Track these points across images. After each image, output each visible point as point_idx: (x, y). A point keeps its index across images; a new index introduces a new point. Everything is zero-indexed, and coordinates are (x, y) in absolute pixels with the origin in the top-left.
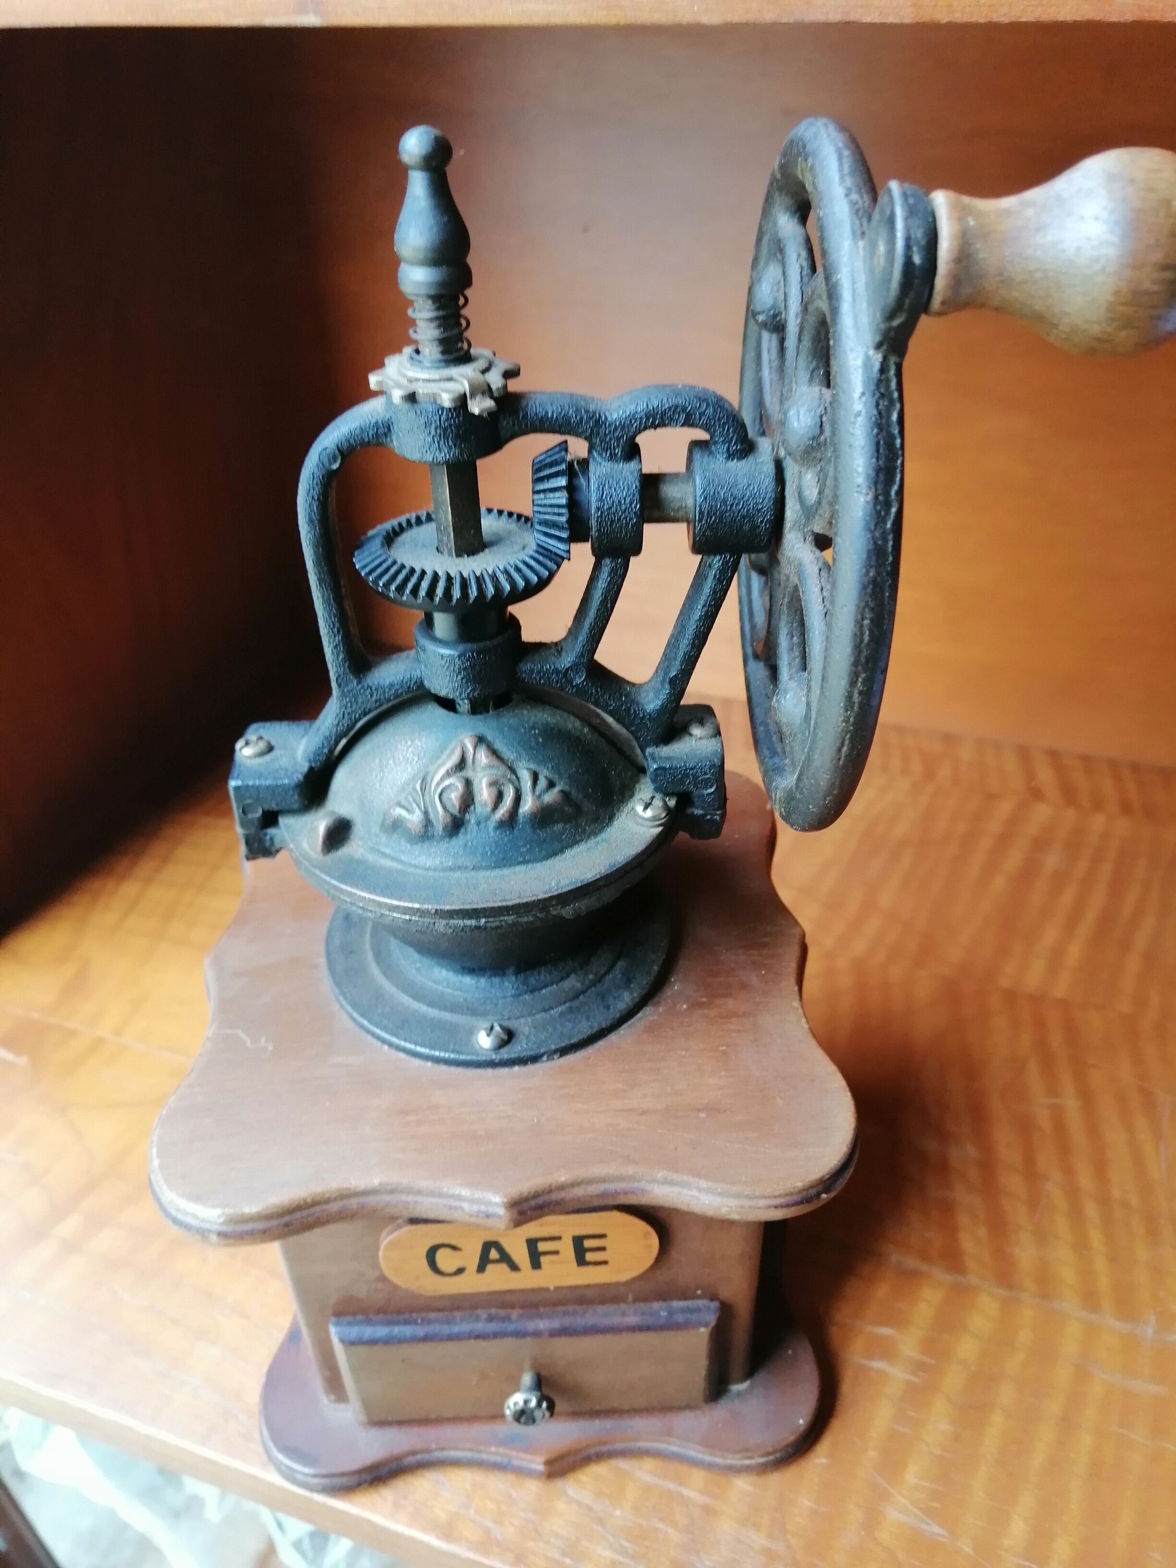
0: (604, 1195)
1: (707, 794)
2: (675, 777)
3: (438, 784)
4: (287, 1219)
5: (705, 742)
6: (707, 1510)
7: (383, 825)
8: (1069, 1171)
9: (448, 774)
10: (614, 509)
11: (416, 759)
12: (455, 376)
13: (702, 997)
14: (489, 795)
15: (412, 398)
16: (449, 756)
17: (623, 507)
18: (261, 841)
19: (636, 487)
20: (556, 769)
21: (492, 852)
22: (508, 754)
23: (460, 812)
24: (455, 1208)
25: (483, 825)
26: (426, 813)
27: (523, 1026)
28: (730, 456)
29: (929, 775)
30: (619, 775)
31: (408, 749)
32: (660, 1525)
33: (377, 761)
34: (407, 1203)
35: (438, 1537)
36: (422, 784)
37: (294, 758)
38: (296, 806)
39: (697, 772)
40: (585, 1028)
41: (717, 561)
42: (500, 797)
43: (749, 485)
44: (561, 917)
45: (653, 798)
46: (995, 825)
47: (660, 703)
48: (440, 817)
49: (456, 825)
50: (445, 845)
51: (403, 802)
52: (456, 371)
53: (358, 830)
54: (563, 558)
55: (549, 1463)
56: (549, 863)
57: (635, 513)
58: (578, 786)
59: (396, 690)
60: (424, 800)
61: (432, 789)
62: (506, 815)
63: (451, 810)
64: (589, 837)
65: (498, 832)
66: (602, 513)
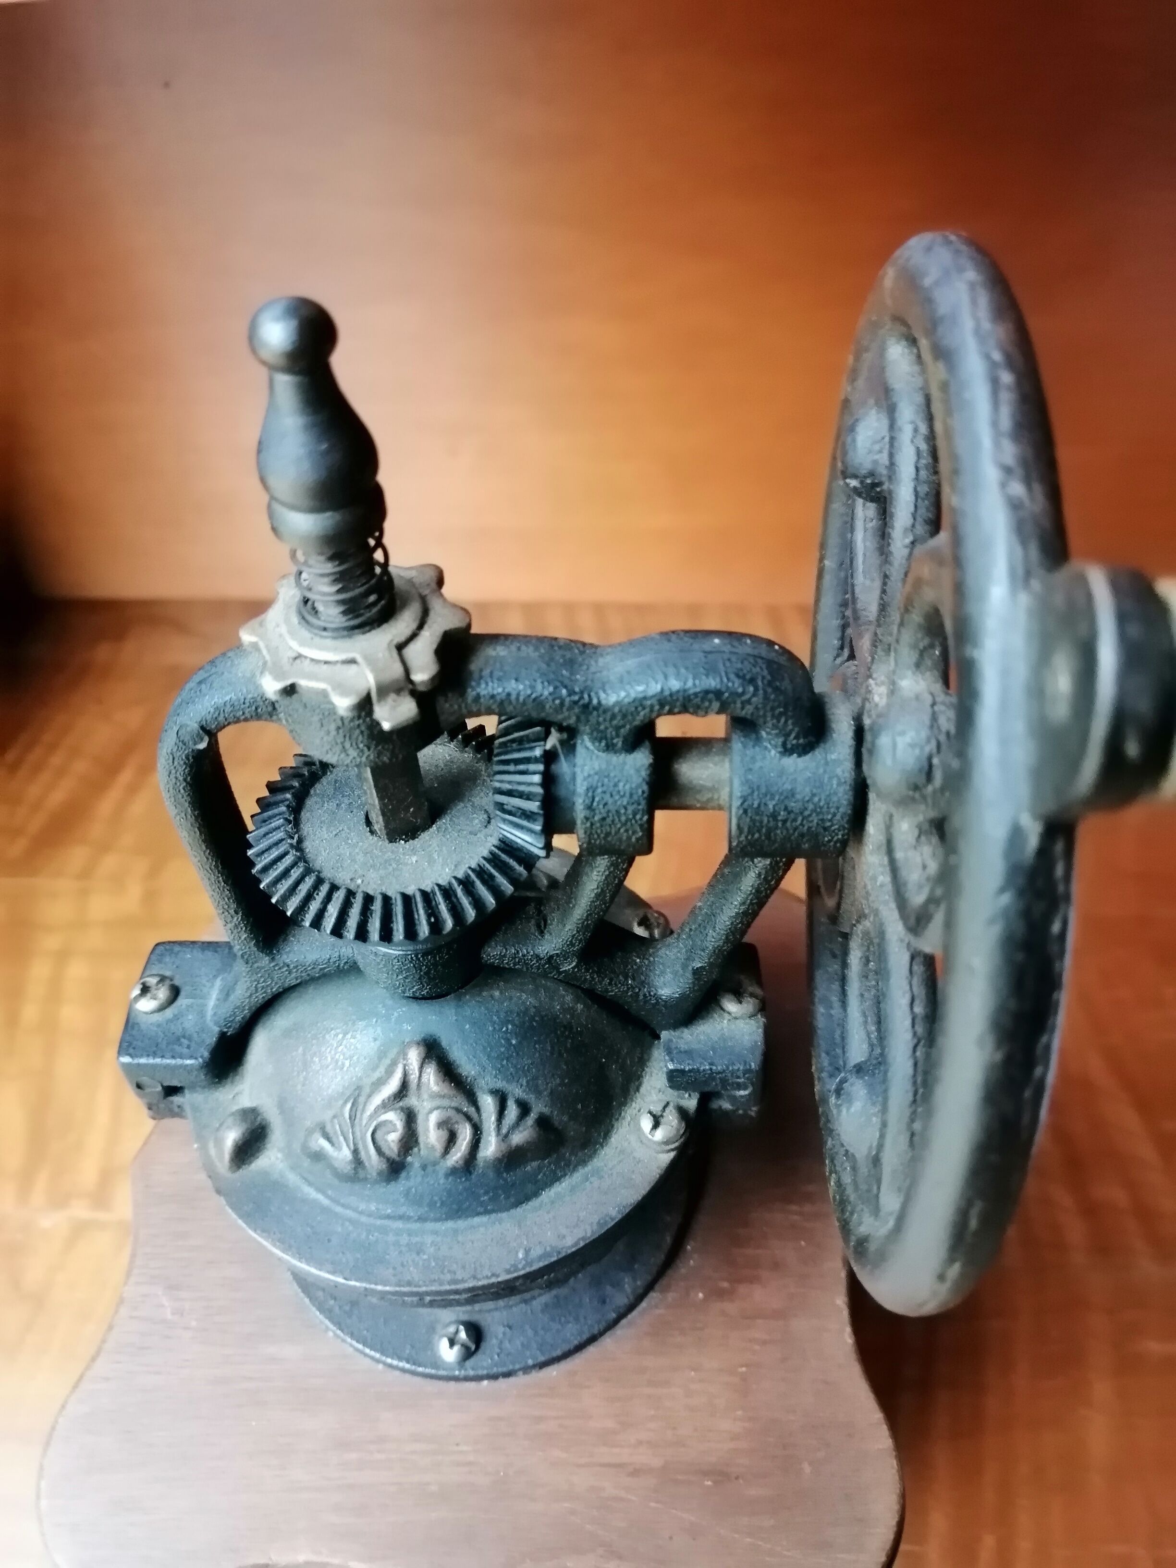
2: (696, 1080)
3: (372, 1117)
5: (743, 1020)
7: (303, 1151)
9: (385, 1106)
10: (609, 821)
11: (347, 1063)
14: (438, 1140)
15: (291, 690)
16: (388, 1075)
17: (623, 818)
19: (643, 792)
20: (533, 1087)
21: (443, 1203)
22: (467, 1071)
23: (399, 1155)
25: (429, 1171)
26: (356, 1152)
28: (787, 751)
33: (301, 1050)
36: (351, 1108)
37: (202, 1013)
38: (203, 1084)
39: (725, 1076)
42: (452, 1139)
43: (814, 795)
45: (666, 1104)
48: (373, 1158)
49: (395, 1169)
50: (381, 1190)
53: (277, 1138)
57: (641, 826)
58: (562, 1106)
59: (321, 969)
60: (353, 1133)
61: (364, 1122)
62: (461, 1162)
63: (387, 1152)
64: (575, 1169)
65: (450, 1179)
66: (592, 824)
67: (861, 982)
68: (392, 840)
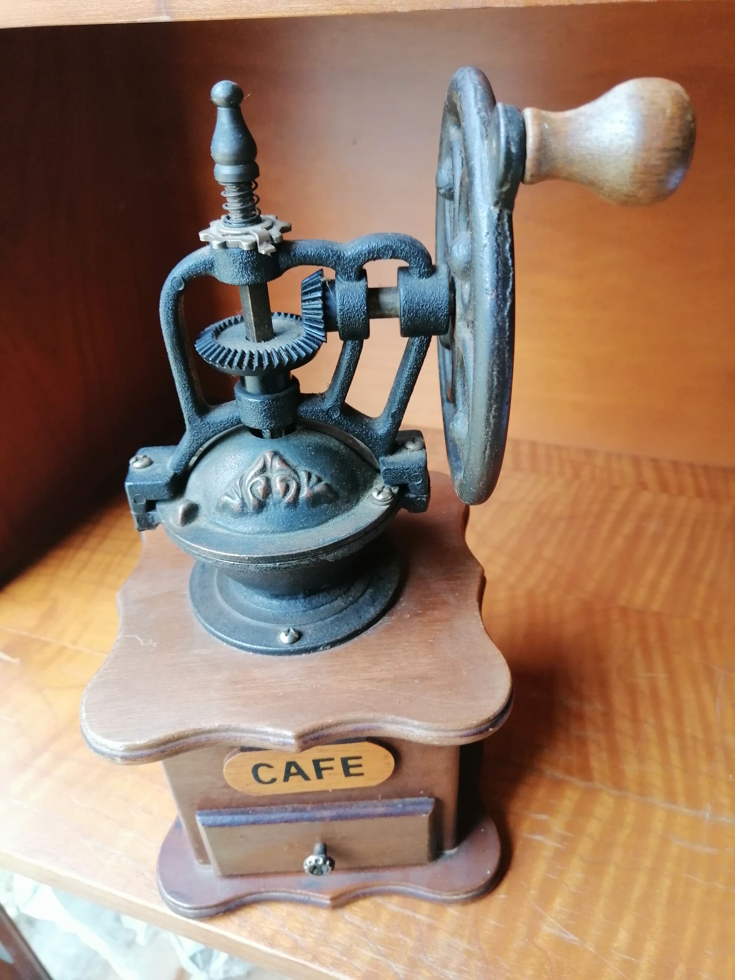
0: (355, 731)
1: (417, 485)
2: (397, 475)
3: (250, 481)
4: (163, 748)
5: (415, 453)
6: (431, 927)
7: (217, 507)
8: (659, 718)
9: (256, 475)
10: (350, 311)
11: (237, 466)
12: (251, 232)
13: (419, 610)
14: (281, 486)
15: (224, 245)
16: (257, 464)
17: (357, 309)
18: (146, 519)
19: (364, 296)
20: (322, 471)
21: (283, 522)
22: (293, 462)
23: (263, 498)
24: (265, 740)
25: (277, 506)
26: (242, 499)
27: (308, 630)
28: (421, 276)
29: (576, 476)
30: (363, 474)
31: (232, 461)
32: (401, 936)
33: (214, 468)
34: (236, 737)
35: (266, 945)
36: (240, 481)
37: (165, 468)
38: (166, 497)
39: (410, 471)
40: (346, 630)
41: (417, 341)
42: (287, 488)
43: (433, 293)
44: (326, 561)
45: (384, 487)
46: (617, 506)
47: (386, 429)
48: (251, 501)
49: (261, 506)
50: (254, 518)
51: (229, 493)
52: (250, 229)
53: (203, 511)
54: (322, 341)
55: (332, 899)
56: (319, 528)
57: (364, 312)
58: (336, 481)
59: (225, 425)
60: (241, 491)
61: (246, 484)
62: (292, 499)
63: (258, 497)
64: (343, 512)
65: (287, 509)
66: (343, 313)
67: (462, 397)
68: (259, 341)
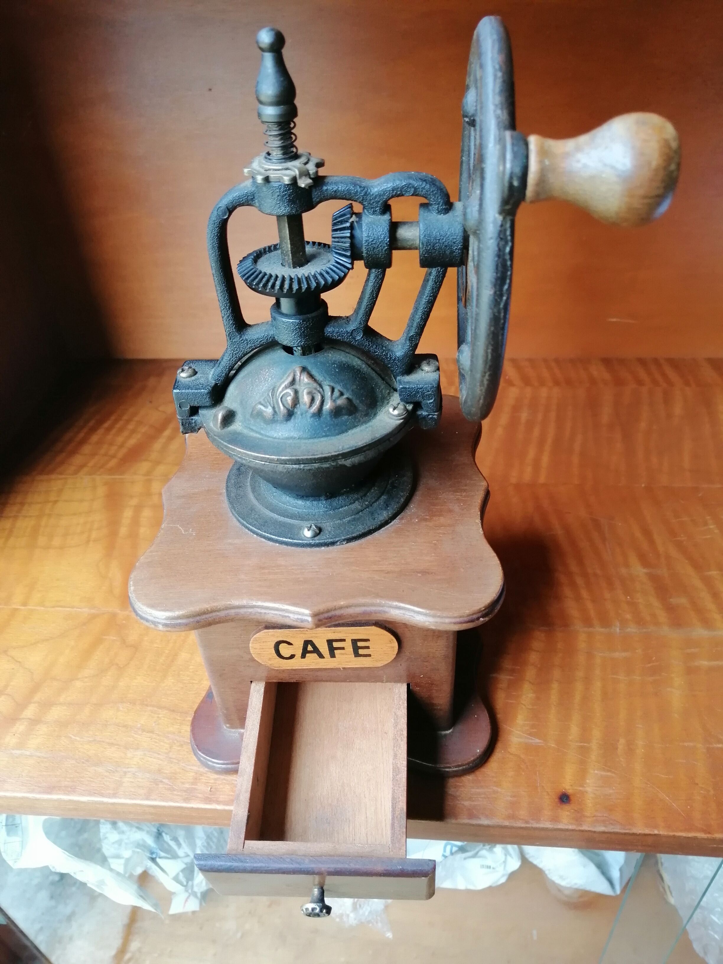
0: (364, 613)
1: (430, 403)
2: (411, 393)
3: (281, 392)
4: (198, 618)
5: (430, 374)
7: (252, 414)
9: (286, 387)
10: (375, 241)
11: (270, 379)
12: (290, 167)
13: (426, 515)
14: (308, 399)
15: (267, 180)
16: (287, 378)
17: (380, 240)
18: (190, 423)
19: (387, 229)
20: (345, 386)
21: (309, 430)
22: (319, 377)
23: (291, 408)
24: (286, 617)
25: (304, 415)
26: (274, 408)
27: (327, 526)
28: (439, 212)
30: (381, 392)
31: (266, 374)
33: (250, 380)
34: (261, 613)
36: (272, 392)
37: (207, 379)
38: (207, 404)
39: (423, 390)
40: (361, 529)
41: (434, 271)
42: (313, 400)
43: (449, 228)
44: (344, 466)
45: (399, 404)
47: (404, 351)
48: (281, 410)
49: (290, 414)
50: (284, 425)
51: (263, 402)
52: (290, 164)
53: (239, 417)
54: (349, 269)
56: (339, 437)
57: (387, 244)
58: (356, 396)
60: (273, 401)
61: (278, 395)
62: (316, 410)
63: (287, 406)
64: (362, 424)
65: (312, 419)
66: (368, 243)
68: (294, 267)
